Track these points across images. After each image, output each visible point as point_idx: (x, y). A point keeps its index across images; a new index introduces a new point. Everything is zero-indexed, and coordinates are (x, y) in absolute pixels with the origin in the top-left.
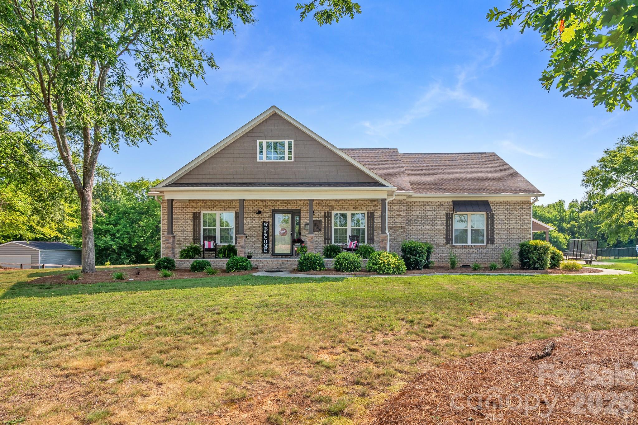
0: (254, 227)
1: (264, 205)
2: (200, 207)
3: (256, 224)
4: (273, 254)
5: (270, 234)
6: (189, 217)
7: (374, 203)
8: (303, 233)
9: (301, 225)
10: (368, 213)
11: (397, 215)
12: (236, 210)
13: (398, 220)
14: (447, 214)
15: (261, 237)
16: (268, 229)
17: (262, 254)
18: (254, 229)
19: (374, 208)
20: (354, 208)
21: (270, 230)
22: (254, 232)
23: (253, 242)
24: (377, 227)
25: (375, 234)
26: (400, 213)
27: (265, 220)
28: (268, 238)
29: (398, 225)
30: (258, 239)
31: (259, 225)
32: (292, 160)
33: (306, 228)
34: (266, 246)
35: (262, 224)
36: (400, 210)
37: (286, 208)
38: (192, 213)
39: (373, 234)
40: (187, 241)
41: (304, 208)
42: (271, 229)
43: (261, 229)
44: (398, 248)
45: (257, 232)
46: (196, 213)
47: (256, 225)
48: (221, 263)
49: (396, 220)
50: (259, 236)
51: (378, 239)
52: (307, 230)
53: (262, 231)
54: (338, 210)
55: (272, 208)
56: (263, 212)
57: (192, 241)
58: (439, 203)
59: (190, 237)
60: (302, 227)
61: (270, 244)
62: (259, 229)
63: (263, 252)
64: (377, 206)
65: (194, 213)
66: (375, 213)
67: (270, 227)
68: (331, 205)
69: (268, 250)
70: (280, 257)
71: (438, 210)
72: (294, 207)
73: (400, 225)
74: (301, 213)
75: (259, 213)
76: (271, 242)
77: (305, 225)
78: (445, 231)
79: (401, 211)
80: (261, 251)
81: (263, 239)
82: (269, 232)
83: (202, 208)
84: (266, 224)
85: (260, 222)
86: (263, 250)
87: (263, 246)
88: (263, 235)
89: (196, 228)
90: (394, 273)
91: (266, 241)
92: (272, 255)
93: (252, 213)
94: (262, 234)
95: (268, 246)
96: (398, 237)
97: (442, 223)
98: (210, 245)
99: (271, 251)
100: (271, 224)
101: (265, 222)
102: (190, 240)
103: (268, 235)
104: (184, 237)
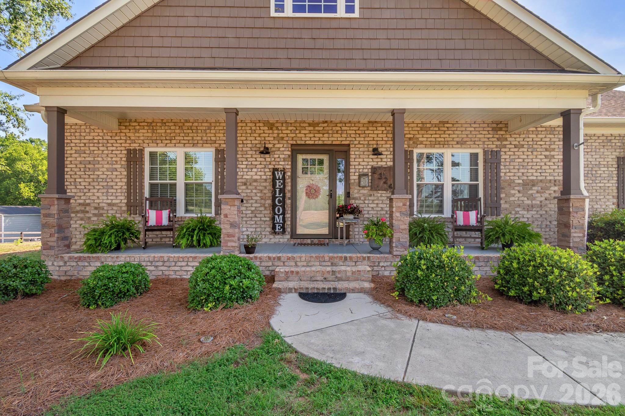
0: (256, 181)
1: (275, 135)
2: (142, 138)
3: (259, 173)
4: (294, 235)
5: (288, 195)
6: (118, 159)
7: (499, 132)
8: (355, 192)
9: (352, 178)
10: (485, 153)
11: (546, 157)
12: (217, 145)
13: (548, 167)
14: (618, 158)
15: (269, 202)
16: (284, 184)
17: (272, 237)
18: (255, 184)
19: (499, 143)
20: (458, 143)
21: (289, 188)
22: (254, 191)
23: (252, 212)
24: (506, 181)
25: (503, 196)
26: (552, 153)
27: (276, 167)
28: (283, 202)
29: (548, 178)
30: (263, 205)
31: (264, 177)
32: (356, 14)
33: (362, 184)
34: (279, 219)
35: (270, 174)
36: (552, 147)
37: (320, 142)
38: (125, 152)
39: (497, 195)
40: (115, 208)
41: (357, 142)
42: (290, 184)
43: (269, 184)
44: (548, 223)
45: (261, 191)
46: (135, 150)
47: (258, 177)
48: (179, 264)
49: (543, 167)
50: (265, 200)
51: (507, 206)
52: (363, 187)
53: (271, 188)
54: (426, 146)
55: (291, 142)
56: (273, 149)
57: (125, 208)
58: (604, 138)
59: (121, 200)
60: (352, 181)
61: (288, 216)
62: (264, 184)
63: (274, 231)
64: (506, 139)
65: (129, 151)
66: (502, 153)
67: (288, 181)
68: (412, 136)
69: (283, 228)
70: (309, 241)
71: (602, 150)
72: (336, 139)
73: (552, 178)
74: (352, 153)
75: (266, 151)
76: (289, 212)
77: (360, 176)
78: (616, 191)
79: (554, 150)
80: (269, 229)
81: (274, 206)
82: (286, 191)
83: (146, 141)
84: (279, 175)
85: (267, 170)
86: (274, 228)
87: (273, 219)
88: (274, 198)
89: (135, 182)
91: (279, 209)
92: (291, 237)
93: (250, 153)
94: (270, 195)
95: (284, 219)
96: (548, 202)
97: (610, 176)
98: (159, 218)
99: (289, 230)
100: (289, 174)
101: (277, 170)
102: (121, 207)
103: (284, 197)
104: (109, 201)
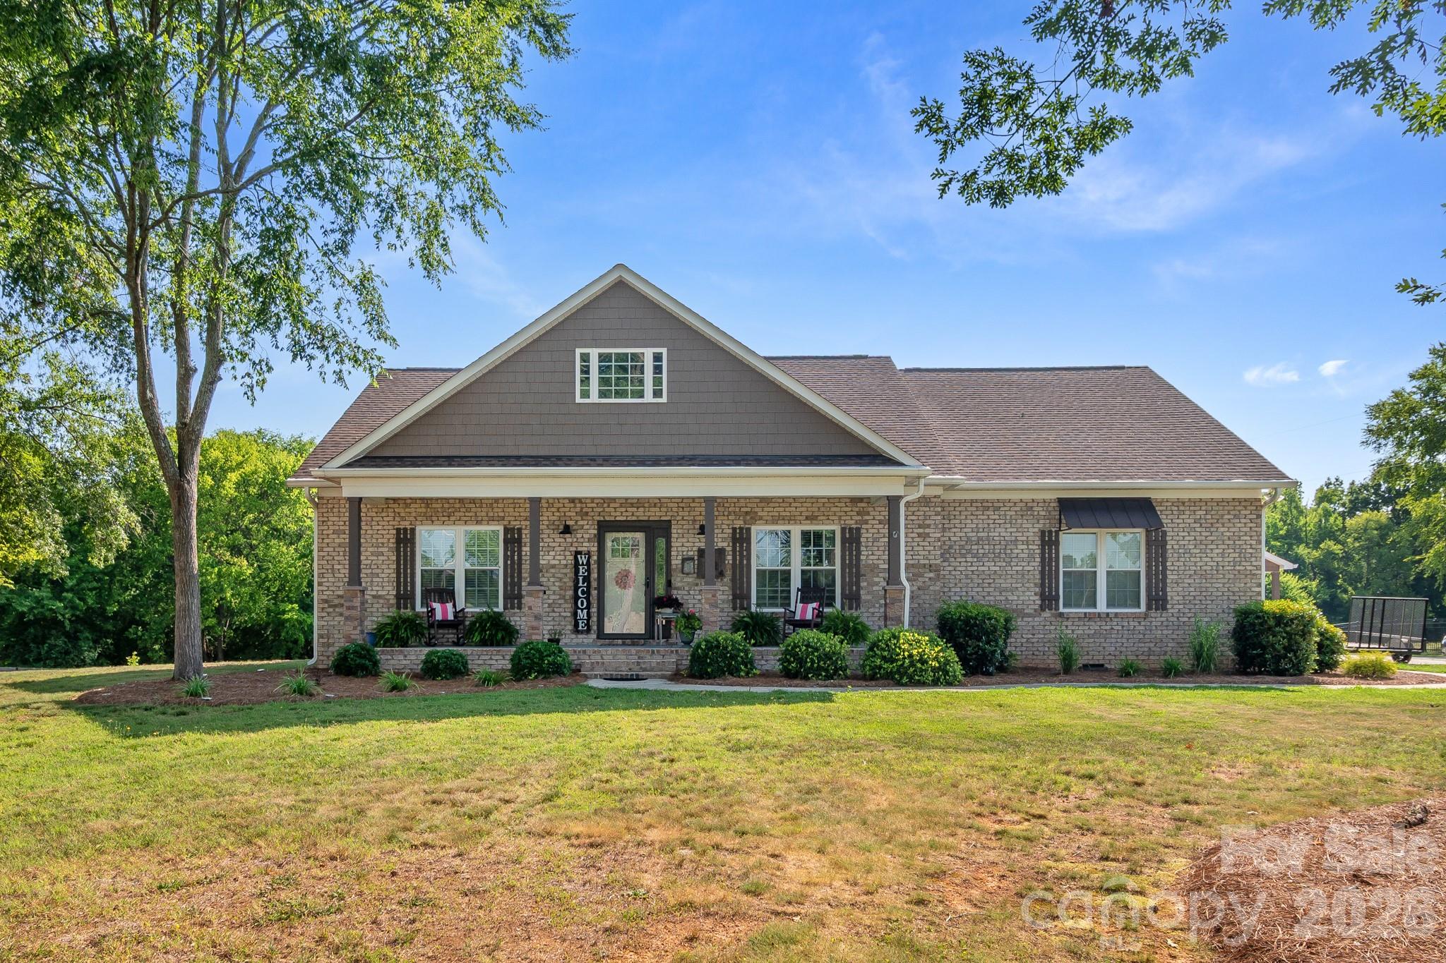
0: (554, 566)
1: (578, 510)
2: (414, 514)
3: (557, 557)
4: (601, 635)
5: (594, 584)
6: (385, 541)
7: (859, 505)
8: (677, 580)
9: (673, 562)
10: (843, 530)
11: (919, 535)
12: (506, 523)
13: (921, 548)
14: (1043, 533)
15: (571, 593)
16: (589, 570)
17: (574, 636)
18: (553, 571)
19: (859, 518)
20: (807, 518)
21: (594, 575)
22: (552, 580)
23: (550, 605)
24: (867, 566)
25: (863, 584)
26: (927, 531)
27: (579, 549)
28: (587, 593)
29: (922, 562)
30: (563, 597)
31: (564, 562)
32: (664, 400)
33: (686, 570)
34: (582, 614)
35: (572, 558)
36: (927, 522)
37: (634, 518)
38: (395, 532)
39: (858, 584)
40: (381, 601)
41: (680, 518)
42: (596, 571)
43: (570, 572)
44: (922, 619)
45: (561, 579)
46: (405, 530)
47: (557, 562)
49: (916, 549)
50: (565, 590)
51: (869, 597)
52: (688, 574)
53: (572, 575)
54: (767, 523)
55: (598, 518)
56: (575, 527)
57: (393, 601)
58: (1021, 504)
59: (390, 591)
60: (674, 567)
61: (594, 610)
62: (565, 571)
63: (576, 630)
64: (868, 514)
65: (398, 530)
66: (863, 531)
67: (594, 567)
68: (749, 510)
69: (588, 625)
70: (620, 642)
71: (1019, 521)
72: (655, 514)
73: (927, 562)
74: (674, 531)
75: (567, 530)
76: (595, 605)
77: (684, 560)
78: (1038, 577)
79: (929, 526)
80: (570, 627)
81: (576, 598)
82: (592, 579)
83: (419, 518)
84: (582, 559)
85: (568, 553)
86: (576, 625)
87: (575, 614)
88: (576, 588)
89: (405, 565)
90: (936, 683)
91: (582, 603)
92: (598, 637)
93: (547, 531)
94: (571, 584)
95: (588, 614)
96: (921, 592)
97: (1031, 556)
98: (445, 612)
99: (595, 628)
100: (595, 558)
101: (580, 553)
102: (389, 600)
103: (589, 587)
104: (374, 593)
